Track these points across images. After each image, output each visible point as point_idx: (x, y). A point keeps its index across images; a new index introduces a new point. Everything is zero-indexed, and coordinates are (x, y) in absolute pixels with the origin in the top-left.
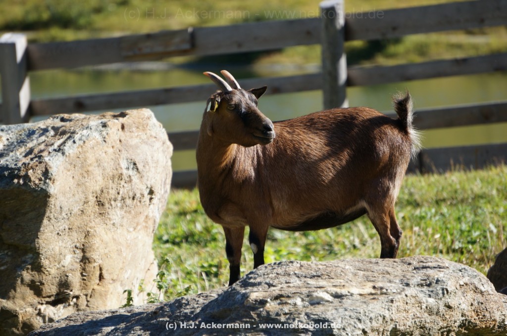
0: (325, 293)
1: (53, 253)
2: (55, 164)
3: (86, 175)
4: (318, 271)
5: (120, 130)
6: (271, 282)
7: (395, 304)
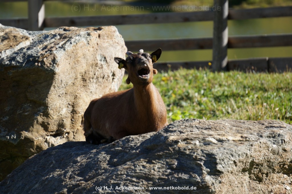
0: (213, 139)
1: (56, 106)
2: (59, 55)
3: (77, 63)
4: (209, 126)
5: (98, 38)
6: (182, 131)
7: (253, 147)
